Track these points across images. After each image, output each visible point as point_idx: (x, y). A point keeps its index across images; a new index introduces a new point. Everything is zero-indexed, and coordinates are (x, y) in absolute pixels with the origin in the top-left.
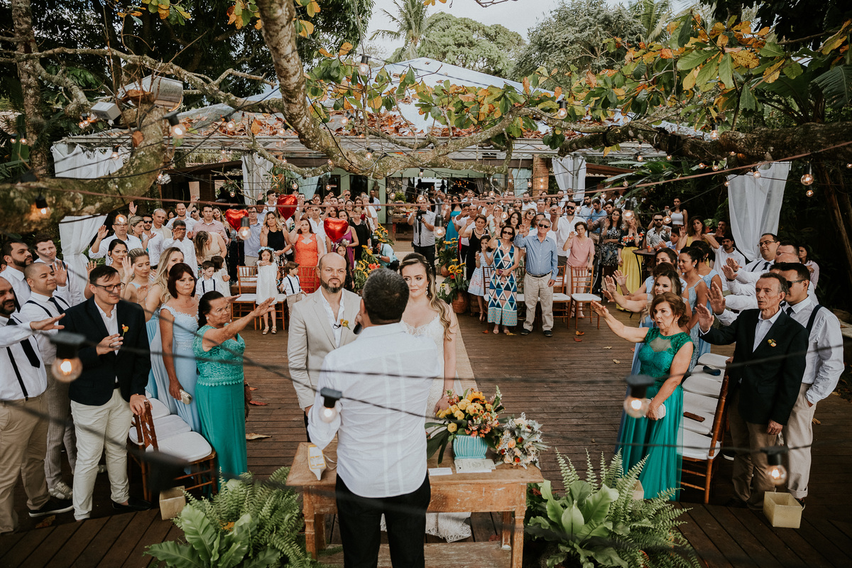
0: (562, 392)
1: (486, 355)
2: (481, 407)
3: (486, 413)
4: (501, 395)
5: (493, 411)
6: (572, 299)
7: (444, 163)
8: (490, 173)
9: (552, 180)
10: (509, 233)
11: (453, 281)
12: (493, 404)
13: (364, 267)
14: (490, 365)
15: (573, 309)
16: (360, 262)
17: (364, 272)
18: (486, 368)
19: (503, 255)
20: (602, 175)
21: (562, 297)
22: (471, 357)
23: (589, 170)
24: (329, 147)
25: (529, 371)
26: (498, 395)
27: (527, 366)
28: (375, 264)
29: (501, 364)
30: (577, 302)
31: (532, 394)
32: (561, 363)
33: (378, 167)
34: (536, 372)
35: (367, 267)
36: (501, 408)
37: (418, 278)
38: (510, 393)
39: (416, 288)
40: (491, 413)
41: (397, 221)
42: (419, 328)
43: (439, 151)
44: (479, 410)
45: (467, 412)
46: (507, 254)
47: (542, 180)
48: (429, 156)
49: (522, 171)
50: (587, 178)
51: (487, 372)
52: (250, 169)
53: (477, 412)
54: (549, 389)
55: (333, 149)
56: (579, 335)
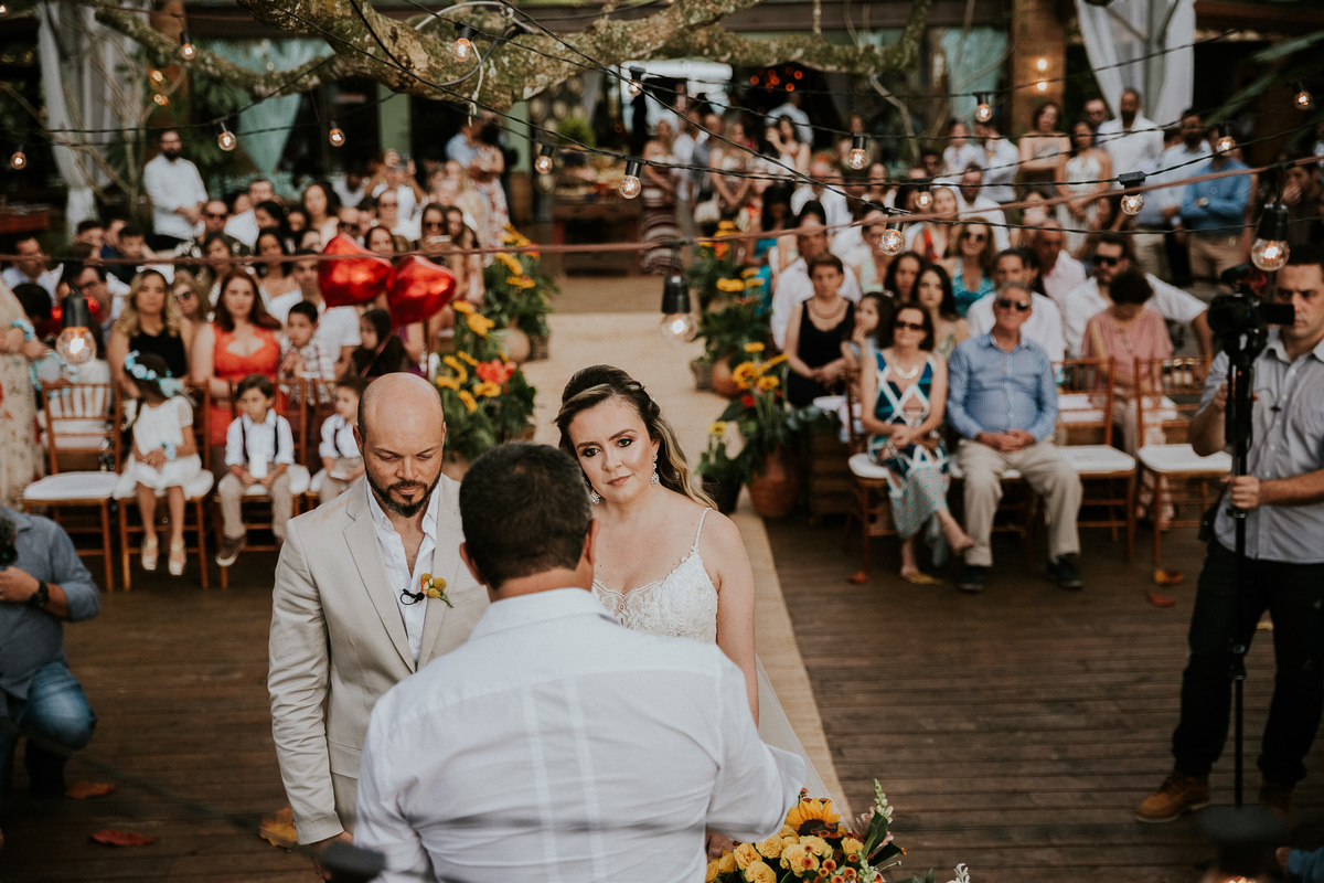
0: (1108, 775)
1: (860, 655)
2: (828, 850)
3: (843, 869)
4: (891, 809)
5: (864, 863)
6: (1141, 466)
7: (709, 46)
8: (860, 69)
9: (1076, 62)
10: (914, 327)
11: (751, 413)
12: (864, 839)
13: (463, 376)
14: (874, 687)
15: (1146, 498)
16: (450, 360)
17: (464, 395)
18: (860, 698)
19: (899, 395)
20: (1251, 36)
21: (1108, 461)
22: (814, 662)
23: (1202, 22)
24: (332, 19)
25: (999, 707)
26: (880, 809)
27: (993, 688)
28: (496, 363)
29: (907, 684)
30: (1157, 475)
31: (1010, 785)
32: (1103, 679)
33: (493, 72)
34: (1022, 708)
35: (471, 371)
36: (891, 850)
37: (624, 441)
38: (938, 782)
39: (623, 472)
40: (858, 867)
41: (567, 212)
42: (634, 594)
43: (690, 14)
44: (821, 859)
45: (783, 865)
46: (912, 391)
47: (1042, 64)
48: (656, 28)
49: (974, 37)
50: (1199, 48)
51: (863, 710)
52: (70, 47)
53: (815, 865)
54: (1063, 767)
55: (346, 23)
56: (1164, 585)
